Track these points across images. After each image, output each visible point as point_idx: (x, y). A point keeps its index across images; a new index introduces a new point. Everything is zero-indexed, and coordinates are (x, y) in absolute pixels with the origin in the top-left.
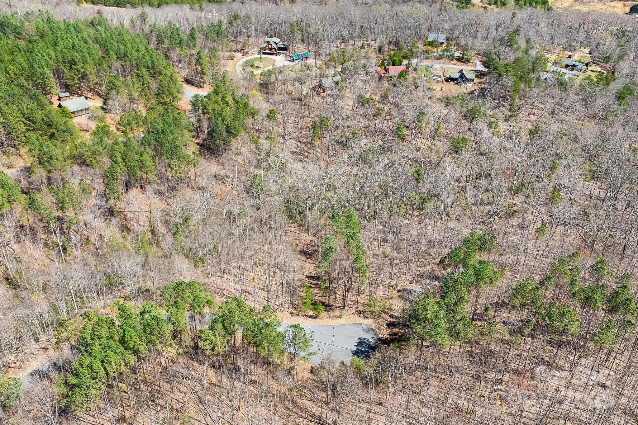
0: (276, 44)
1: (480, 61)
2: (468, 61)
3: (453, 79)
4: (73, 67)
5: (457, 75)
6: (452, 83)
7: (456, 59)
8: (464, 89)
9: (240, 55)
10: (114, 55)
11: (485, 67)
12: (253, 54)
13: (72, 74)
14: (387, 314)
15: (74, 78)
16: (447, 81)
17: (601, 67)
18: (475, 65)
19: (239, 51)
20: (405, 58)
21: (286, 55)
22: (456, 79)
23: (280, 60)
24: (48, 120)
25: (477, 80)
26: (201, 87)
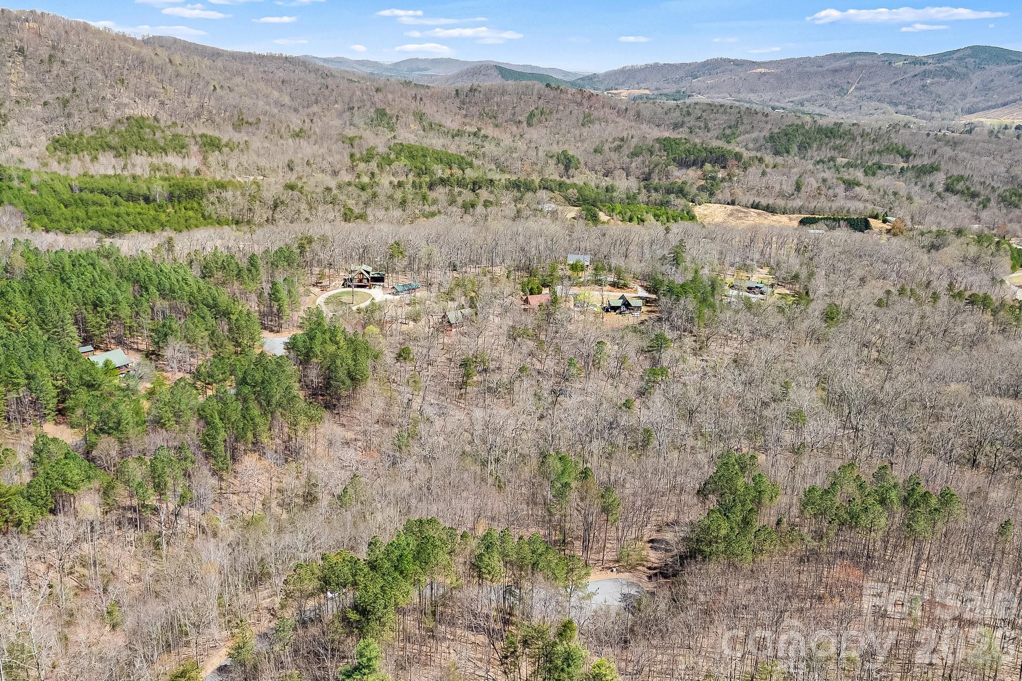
0: (368, 273)
1: (642, 286)
2: (626, 286)
3: (615, 309)
4: (99, 309)
5: (619, 303)
6: (613, 313)
7: (610, 285)
8: (631, 319)
9: (316, 290)
10: (155, 291)
11: (649, 292)
12: (335, 288)
13: (98, 320)
14: (644, 566)
15: (101, 325)
16: (607, 311)
17: (788, 289)
18: (636, 291)
19: (314, 285)
20: (545, 285)
21: (383, 287)
22: (619, 308)
23: (377, 293)
24: (89, 378)
25: (644, 309)
26: (278, 332)
